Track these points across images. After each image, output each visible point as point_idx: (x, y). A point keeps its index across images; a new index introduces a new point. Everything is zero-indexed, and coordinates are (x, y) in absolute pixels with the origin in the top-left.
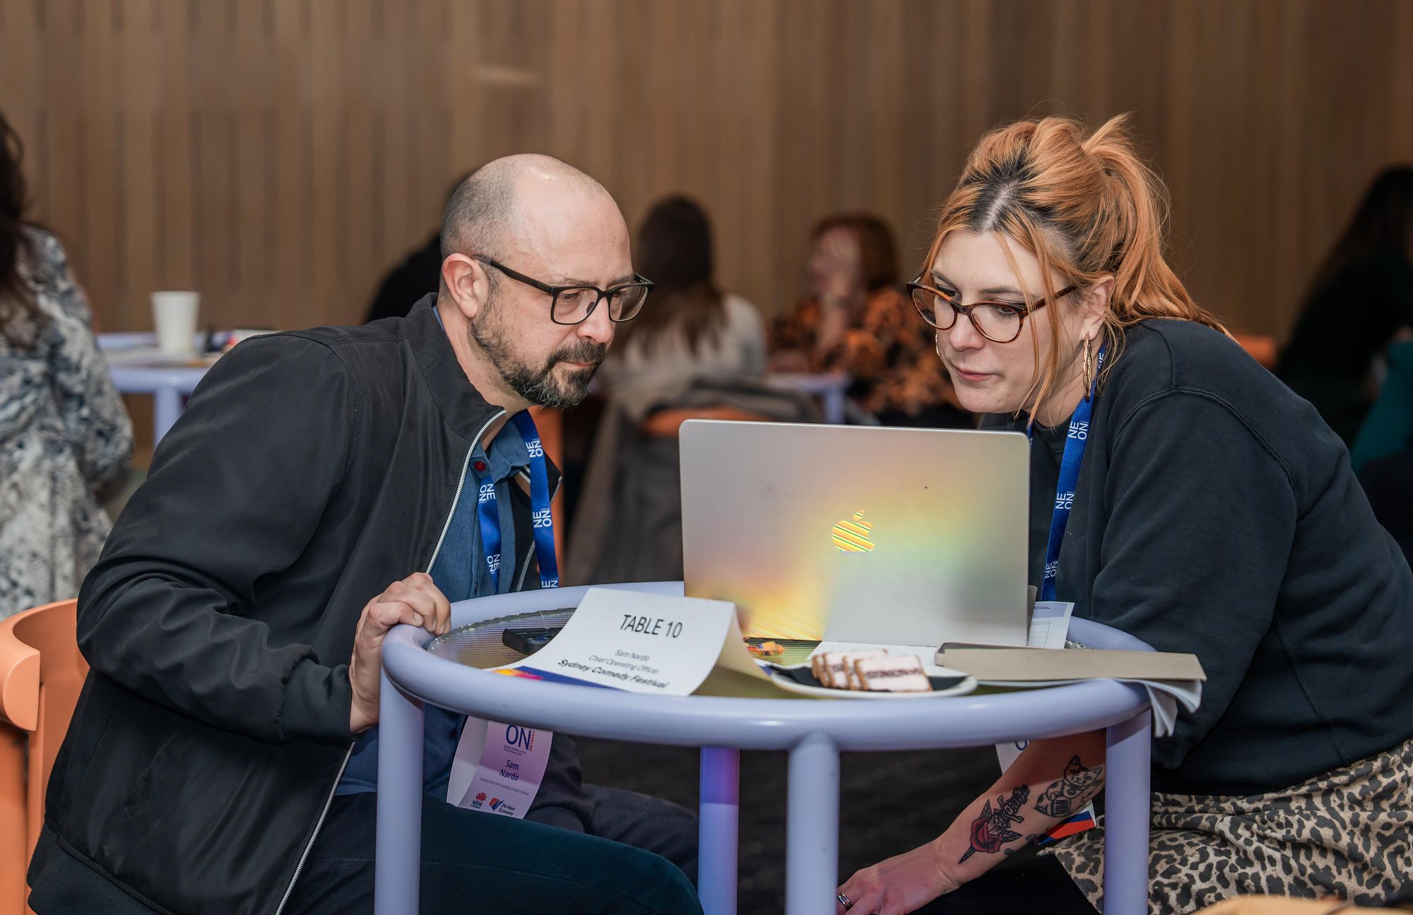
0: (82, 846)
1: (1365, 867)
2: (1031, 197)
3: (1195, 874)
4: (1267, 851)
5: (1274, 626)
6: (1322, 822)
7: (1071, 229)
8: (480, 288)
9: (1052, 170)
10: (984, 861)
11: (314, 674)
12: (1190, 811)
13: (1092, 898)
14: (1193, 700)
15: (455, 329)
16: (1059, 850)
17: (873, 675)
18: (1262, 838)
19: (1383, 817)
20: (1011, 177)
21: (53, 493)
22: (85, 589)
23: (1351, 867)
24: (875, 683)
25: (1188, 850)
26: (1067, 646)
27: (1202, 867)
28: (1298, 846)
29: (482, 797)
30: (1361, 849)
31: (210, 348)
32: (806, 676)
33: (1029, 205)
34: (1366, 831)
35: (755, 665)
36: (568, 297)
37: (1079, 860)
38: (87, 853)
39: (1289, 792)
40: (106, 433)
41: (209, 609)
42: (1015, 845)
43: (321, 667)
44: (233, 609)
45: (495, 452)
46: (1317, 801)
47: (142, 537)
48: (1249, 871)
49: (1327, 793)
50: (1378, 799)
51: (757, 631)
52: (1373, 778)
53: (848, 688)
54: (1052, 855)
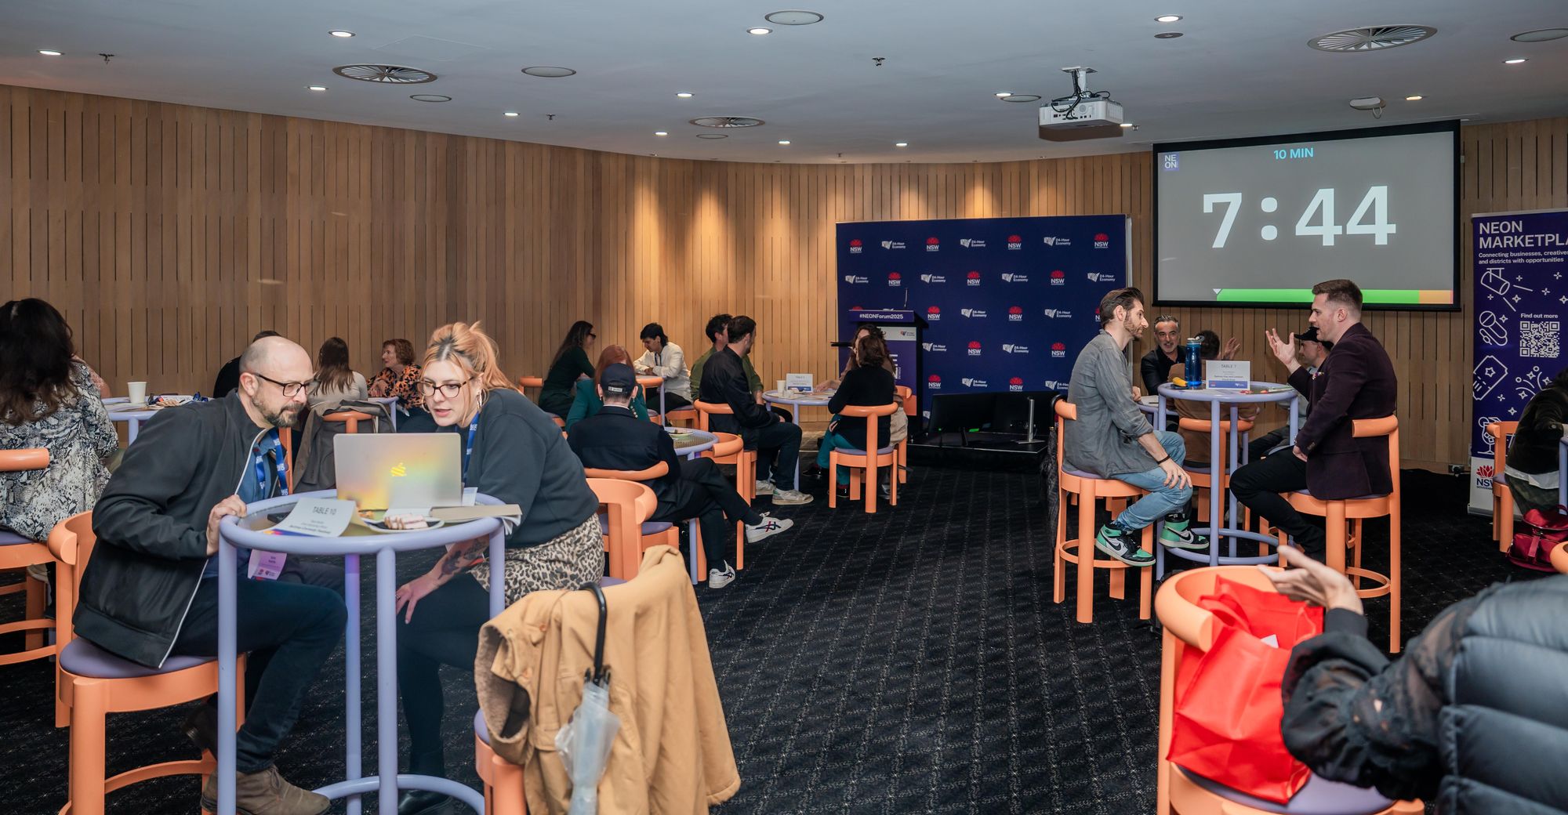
0: (97, 607)
1: (573, 565)
2: (456, 348)
3: (519, 574)
4: (541, 564)
5: (540, 489)
6: (558, 553)
7: (471, 358)
8: (255, 385)
9: (463, 338)
10: (446, 578)
11: (192, 535)
12: (516, 554)
13: (484, 586)
14: (518, 522)
15: (245, 401)
16: (472, 571)
17: (407, 523)
18: (540, 560)
19: (578, 548)
20: (449, 343)
21: (84, 463)
22: (95, 509)
23: (568, 566)
24: (407, 526)
25: (516, 566)
26: (475, 504)
27: (521, 572)
28: (551, 561)
29: (262, 571)
30: (571, 559)
31: (152, 402)
32: (383, 525)
33: (457, 351)
34: (572, 554)
35: (362, 521)
36: (290, 386)
37: (479, 574)
38: (99, 610)
39: (547, 544)
40: (107, 439)
41: (148, 514)
42: (457, 571)
43: (194, 532)
44: (159, 512)
45: (261, 445)
46: (557, 545)
47: (119, 488)
48: (536, 571)
49: (559, 543)
50: (576, 543)
51: (364, 507)
52: (574, 536)
53: (398, 529)
54: (470, 573)
